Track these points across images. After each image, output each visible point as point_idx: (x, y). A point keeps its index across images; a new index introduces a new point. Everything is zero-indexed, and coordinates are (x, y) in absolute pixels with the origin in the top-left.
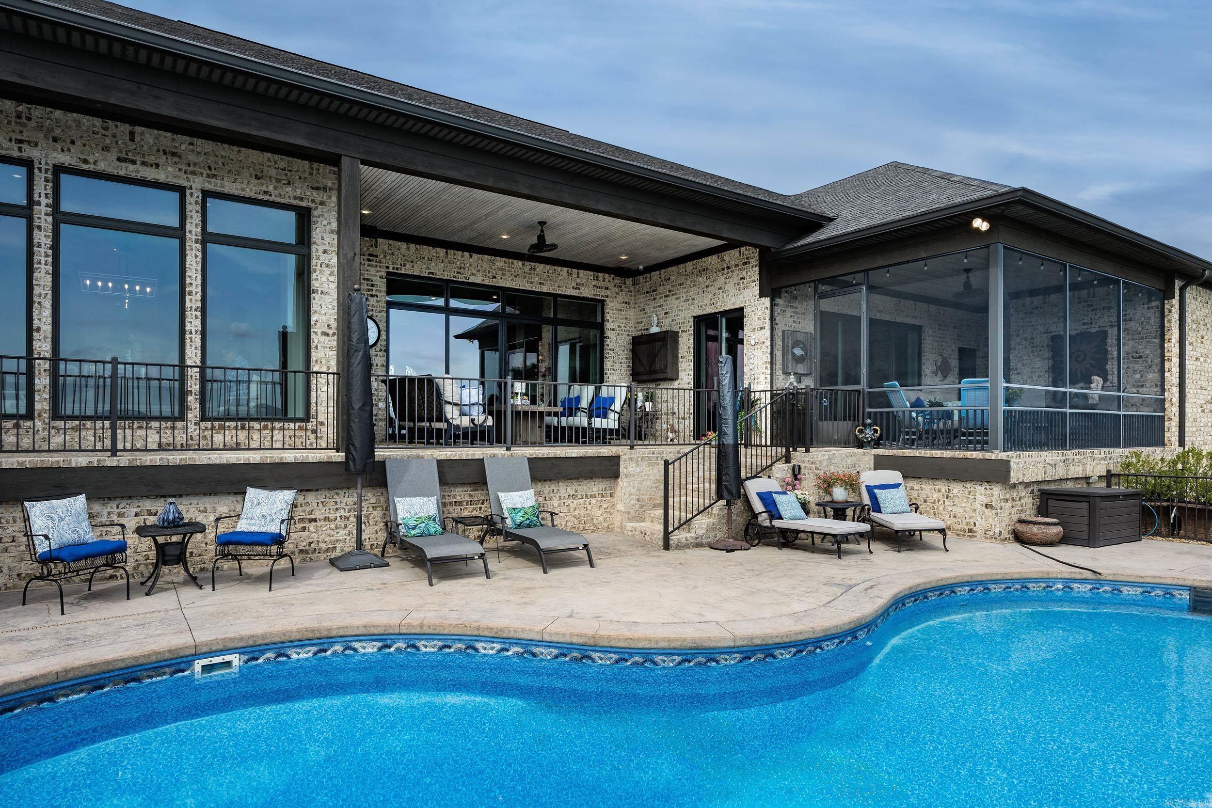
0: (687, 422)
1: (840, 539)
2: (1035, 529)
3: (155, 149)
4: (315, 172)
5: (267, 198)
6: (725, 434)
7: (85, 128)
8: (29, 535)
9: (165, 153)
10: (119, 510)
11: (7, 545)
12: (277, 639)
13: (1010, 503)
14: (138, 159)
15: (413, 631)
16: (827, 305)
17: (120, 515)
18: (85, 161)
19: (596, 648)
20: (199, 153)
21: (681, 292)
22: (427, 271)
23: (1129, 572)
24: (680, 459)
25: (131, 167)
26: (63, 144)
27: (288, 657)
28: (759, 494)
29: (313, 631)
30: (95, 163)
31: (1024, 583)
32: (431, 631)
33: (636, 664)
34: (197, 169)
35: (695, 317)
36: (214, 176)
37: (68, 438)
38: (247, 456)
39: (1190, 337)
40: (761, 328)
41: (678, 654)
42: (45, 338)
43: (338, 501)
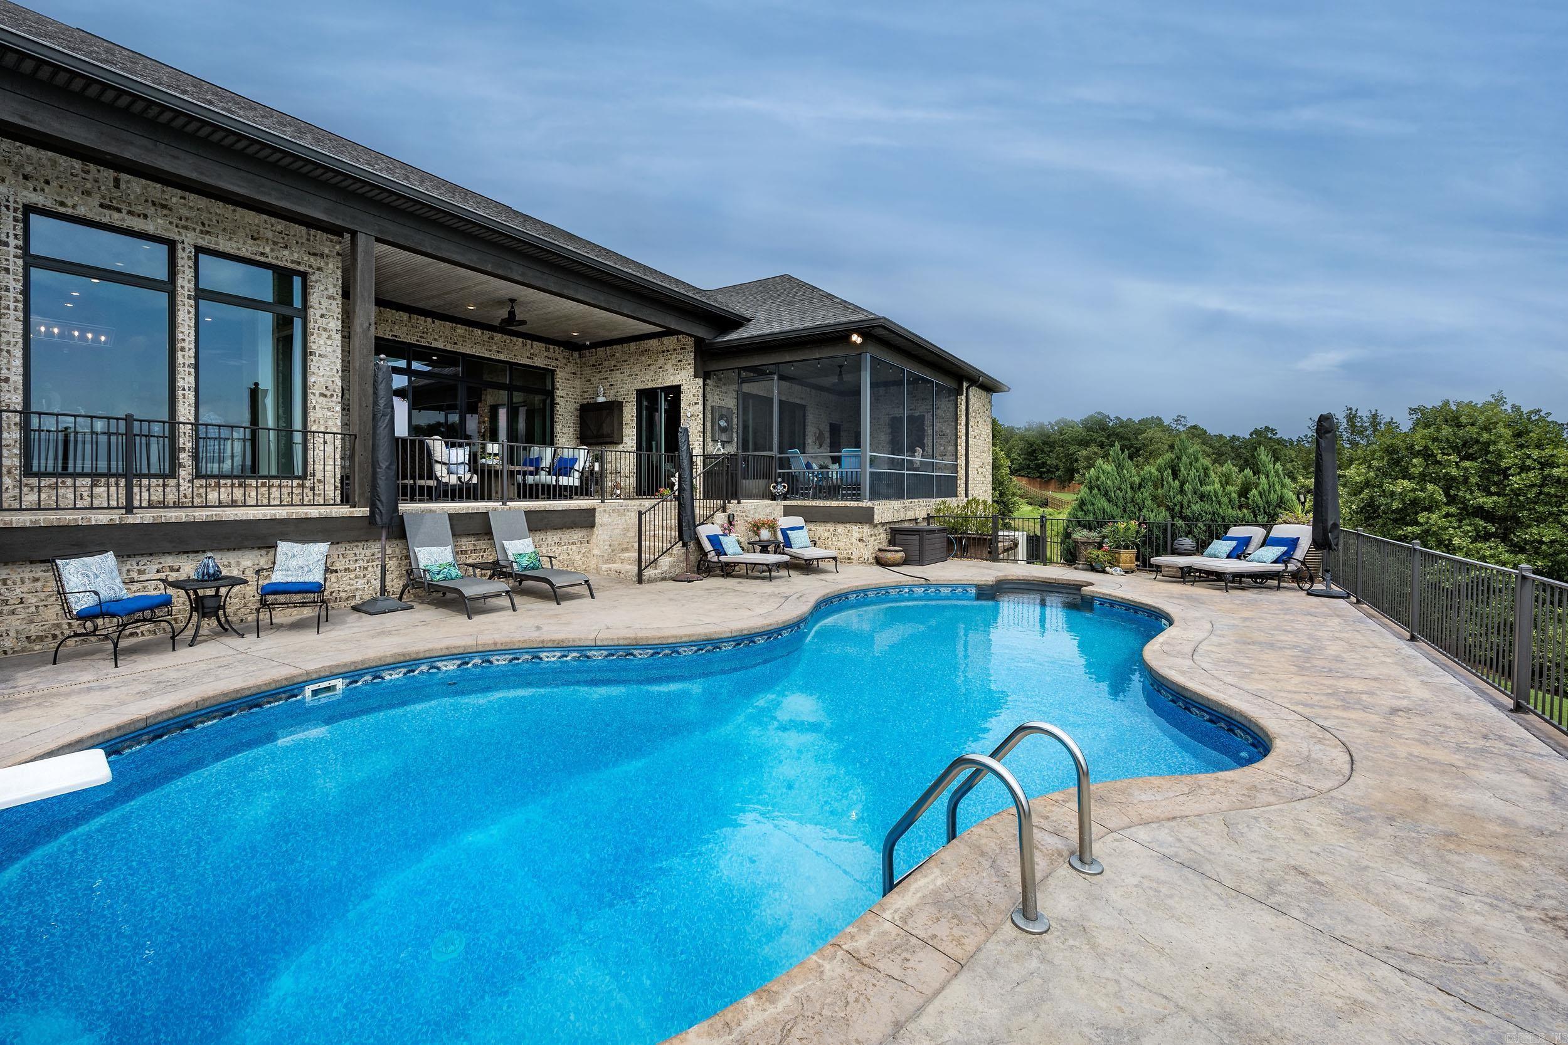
0: (632, 479)
1: (770, 567)
2: (889, 555)
3: (143, 199)
4: (312, 238)
5: (263, 259)
6: (684, 490)
7: (62, 169)
8: (62, 593)
9: (154, 204)
10: (138, 568)
11: (13, 607)
12: (374, 664)
13: (874, 538)
14: (124, 207)
15: (488, 649)
16: (747, 388)
17: (140, 572)
18: (62, 204)
19: (637, 646)
20: (191, 208)
21: (625, 368)
22: (391, 334)
23: (943, 578)
24: (649, 510)
25: (116, 215)
26: (36, 183)
27: (383, 678)
28: (708, 537)
29: (404, 655)
30: (74, 207)
31: (887, 589)
32: (503, 648)
33: (666, 655)
34: (189, 224)
35: (637, 390)
36: (208, 232)
37: (43, 496)
38: (273, 512)
39: (971, 423)
40: (696, 403)
41: (695, 646)
42: (16, 389)
43: (358, 552)
